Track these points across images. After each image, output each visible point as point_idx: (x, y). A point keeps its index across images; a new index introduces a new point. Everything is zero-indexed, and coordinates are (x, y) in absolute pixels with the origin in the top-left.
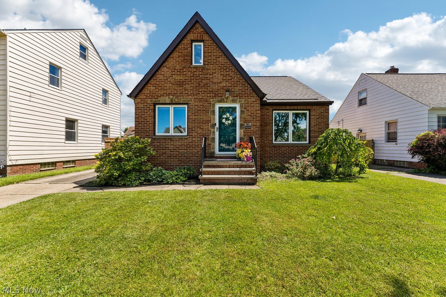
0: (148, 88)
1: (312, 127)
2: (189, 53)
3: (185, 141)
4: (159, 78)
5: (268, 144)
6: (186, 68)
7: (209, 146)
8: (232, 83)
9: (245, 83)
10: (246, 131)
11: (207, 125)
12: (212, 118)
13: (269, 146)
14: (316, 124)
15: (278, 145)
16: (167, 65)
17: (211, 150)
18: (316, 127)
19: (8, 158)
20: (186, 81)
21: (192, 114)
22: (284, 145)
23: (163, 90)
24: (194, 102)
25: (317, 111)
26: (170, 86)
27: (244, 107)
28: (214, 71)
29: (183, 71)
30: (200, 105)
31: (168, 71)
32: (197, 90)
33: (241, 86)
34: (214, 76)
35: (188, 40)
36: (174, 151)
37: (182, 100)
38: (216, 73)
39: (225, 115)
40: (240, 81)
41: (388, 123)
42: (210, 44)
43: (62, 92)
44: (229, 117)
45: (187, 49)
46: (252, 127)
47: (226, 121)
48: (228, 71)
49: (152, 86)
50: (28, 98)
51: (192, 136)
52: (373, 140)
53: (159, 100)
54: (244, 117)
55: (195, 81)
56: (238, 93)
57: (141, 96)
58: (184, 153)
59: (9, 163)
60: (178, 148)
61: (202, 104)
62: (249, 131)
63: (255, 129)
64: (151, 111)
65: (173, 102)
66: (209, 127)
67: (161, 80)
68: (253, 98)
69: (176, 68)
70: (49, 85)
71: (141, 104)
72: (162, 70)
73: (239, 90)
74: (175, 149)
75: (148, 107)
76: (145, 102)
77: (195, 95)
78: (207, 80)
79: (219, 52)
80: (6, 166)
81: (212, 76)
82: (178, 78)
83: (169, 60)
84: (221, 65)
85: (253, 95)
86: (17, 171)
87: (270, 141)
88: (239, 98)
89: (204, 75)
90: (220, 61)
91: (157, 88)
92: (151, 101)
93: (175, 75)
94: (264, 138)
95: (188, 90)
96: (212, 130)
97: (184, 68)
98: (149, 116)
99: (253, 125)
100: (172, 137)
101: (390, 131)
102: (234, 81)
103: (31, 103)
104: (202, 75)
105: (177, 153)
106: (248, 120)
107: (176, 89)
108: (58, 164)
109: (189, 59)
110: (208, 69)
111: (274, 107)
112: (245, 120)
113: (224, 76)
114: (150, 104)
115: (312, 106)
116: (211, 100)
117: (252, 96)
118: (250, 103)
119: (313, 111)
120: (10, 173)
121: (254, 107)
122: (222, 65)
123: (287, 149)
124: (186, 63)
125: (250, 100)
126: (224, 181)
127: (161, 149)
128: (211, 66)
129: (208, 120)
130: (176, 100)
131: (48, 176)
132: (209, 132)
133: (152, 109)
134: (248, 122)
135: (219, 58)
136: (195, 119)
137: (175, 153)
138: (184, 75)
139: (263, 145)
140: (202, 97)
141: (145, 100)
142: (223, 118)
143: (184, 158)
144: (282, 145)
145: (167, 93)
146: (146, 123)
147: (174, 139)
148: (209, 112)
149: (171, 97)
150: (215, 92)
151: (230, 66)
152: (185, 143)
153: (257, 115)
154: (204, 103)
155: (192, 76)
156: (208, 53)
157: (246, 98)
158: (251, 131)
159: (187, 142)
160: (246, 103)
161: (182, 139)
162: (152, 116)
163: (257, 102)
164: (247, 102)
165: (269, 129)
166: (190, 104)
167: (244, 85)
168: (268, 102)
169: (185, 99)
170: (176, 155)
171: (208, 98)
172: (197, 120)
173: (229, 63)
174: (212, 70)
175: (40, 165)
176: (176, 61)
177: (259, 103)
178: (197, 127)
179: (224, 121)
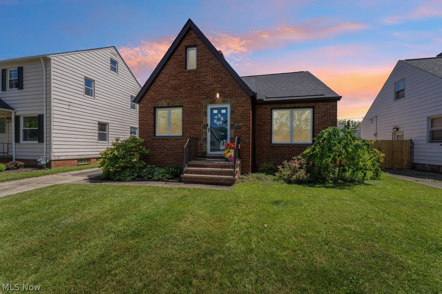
0: (149, 94)
1: (316, 126)
2: (184, 58)
3: (179, 141)
4: (158, 84)
5: (266, 144)
6: (181, 73)
7: (201, 146)
8: (223, 84)
9: (235, 83)
10: (237, 131)
11: (199, 126)
12: (203, 119)
13: (268, 147)
14: (321, 123)
15: (277, 146)
16: (165, 71)
17: (203, 149)
18: (321, 126)
19: (52, 154)
20: (181, 85)
21: (186, 116)
22: (283, 146)
23: (162, 95)
24: (188, 104)
25: (322, 108)
26: (167, 91)
27: (235, 107)
28: (206, 74)
29: (178, 76)
30: (193, 107)
31: (166, 77)
32: (190, 93)
33: (232, 87)
34: (206, 79)
35: (183, 47)
36: (170, 151)
37: (177, 103)
38: (207, 75)
39: (217, 116)
40: (230, 82)
41: (432, 119)
42: (203, 48)
43: (95, 101)
44: (220, 118)
45: (182, 55)
46: (243, 127)
47: (217, 122)
48: (219, 73)
49: (153, 92)
50: (67, 107)
51: (186, 136)
52: (411, 140)
53: (158, 104)
54: (234, 117)
55: (188, 85)
56: (229, 94)
57: (144, 101)
58: (179, 153)
59: (53, 158)
60: (173, 147)
61: (194, 106)
62: (239, 131)
63: (245, 129)
64: (152, 114)
65: (170, 105)
66: (201, 128)
67: (160, 85)
68: (244, 98)
69: (172, 74)
70: (84, 96)
71: (143, 108)
72: (160, 76)
73: (229, 90)
74: (171, 149)
75: (149, 111)
76: (147, 106)
77: (189, 98)
78: (199, 82)
79: (210, 55)
80: (51, 161)
81: (204, 79)
82: (174, 82)
83: (166, 66)
84: (212, 67)
85: (243, 94)
86: (60, 164)
87: (268, 141)
88: (230, 99)
89: (197, 78)
90: (211, 64)
91: (156, 93)
92: (151, 105)
93: (171, 80)
94: (262, 138)
95: (183, 93)
96: (204, 131)
97: (179, 73)
98: (150, 119)
99: (244, 125)
100: (168, 138)
101: (434, 129)
102: (225, 82)
103: (70, 111)
104: (195, 78)
105: (172, 152)
106: (238, 120)
107: (172, 93)
108: (92, 160)
109: (183, 65)
110: (200, 72)
111: (273, 106)
112: (236, 121)
113: (216, 78)
114: (151, 108)
115: (317, 102)
116: (203, 102)
117: (242, 96)
118: (241, 103)
119: (317, 108)
120: (54, 166)
121: (245, 106)
122: (214, 67)
123: (287, 150)
124: (181, 68)
125: (241, 100)
126: (203, 180)
127: (159, 149)
128: (203, 69)
129: (200, 121)
130: (172, 103)
131: (77, 170)
132: (201, 133)
133: (152, 113)
134: (238, 122)
135: (211, 60)
136: (189, 120)
137: (171, 152)
138: (179, 79)
139: (261, 145)
140: (195, 99)
141: (147, 105)
142: (215, 119)
143: (179, 158)
144: (281, 146)
145: (164, 97)
146: (147, 125)
147: (171, 139)
148: (201, 113)
149: (168, 100)
150: (206, 93)
151: (221, 68)
152: (180, 143)
153: (247, 115)
154: (197, 105)
155: (186, 80)
156: (200, 56)
157: (236, 98)
158: (241, 131)
159: (181, 143)
160: (236, 103)
161: (177, 139)
162: (152, 119)
163: (247, 101)
164: (238, 102)
165: (267, 129)
166: (184, 106)
167: (234, 85)
168: (264, 101)
169: (180, 102)
170: (172, 154)
171: (200, 100)
172: (190, 122)
173: (220, 64)
174: (204, 72)
175: (77, 160)
176: (172, 67)
177: (250, 103)
178: (190, 128)
179: (215, 121)
